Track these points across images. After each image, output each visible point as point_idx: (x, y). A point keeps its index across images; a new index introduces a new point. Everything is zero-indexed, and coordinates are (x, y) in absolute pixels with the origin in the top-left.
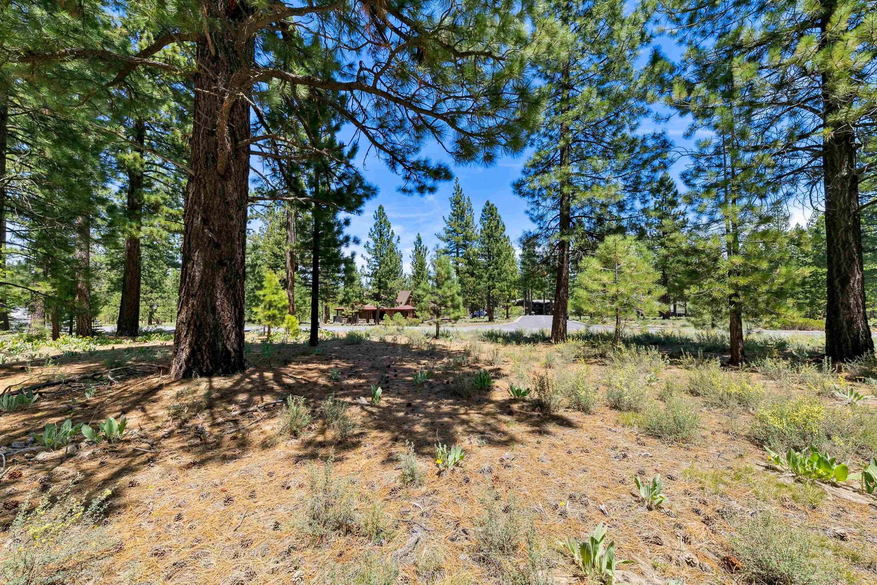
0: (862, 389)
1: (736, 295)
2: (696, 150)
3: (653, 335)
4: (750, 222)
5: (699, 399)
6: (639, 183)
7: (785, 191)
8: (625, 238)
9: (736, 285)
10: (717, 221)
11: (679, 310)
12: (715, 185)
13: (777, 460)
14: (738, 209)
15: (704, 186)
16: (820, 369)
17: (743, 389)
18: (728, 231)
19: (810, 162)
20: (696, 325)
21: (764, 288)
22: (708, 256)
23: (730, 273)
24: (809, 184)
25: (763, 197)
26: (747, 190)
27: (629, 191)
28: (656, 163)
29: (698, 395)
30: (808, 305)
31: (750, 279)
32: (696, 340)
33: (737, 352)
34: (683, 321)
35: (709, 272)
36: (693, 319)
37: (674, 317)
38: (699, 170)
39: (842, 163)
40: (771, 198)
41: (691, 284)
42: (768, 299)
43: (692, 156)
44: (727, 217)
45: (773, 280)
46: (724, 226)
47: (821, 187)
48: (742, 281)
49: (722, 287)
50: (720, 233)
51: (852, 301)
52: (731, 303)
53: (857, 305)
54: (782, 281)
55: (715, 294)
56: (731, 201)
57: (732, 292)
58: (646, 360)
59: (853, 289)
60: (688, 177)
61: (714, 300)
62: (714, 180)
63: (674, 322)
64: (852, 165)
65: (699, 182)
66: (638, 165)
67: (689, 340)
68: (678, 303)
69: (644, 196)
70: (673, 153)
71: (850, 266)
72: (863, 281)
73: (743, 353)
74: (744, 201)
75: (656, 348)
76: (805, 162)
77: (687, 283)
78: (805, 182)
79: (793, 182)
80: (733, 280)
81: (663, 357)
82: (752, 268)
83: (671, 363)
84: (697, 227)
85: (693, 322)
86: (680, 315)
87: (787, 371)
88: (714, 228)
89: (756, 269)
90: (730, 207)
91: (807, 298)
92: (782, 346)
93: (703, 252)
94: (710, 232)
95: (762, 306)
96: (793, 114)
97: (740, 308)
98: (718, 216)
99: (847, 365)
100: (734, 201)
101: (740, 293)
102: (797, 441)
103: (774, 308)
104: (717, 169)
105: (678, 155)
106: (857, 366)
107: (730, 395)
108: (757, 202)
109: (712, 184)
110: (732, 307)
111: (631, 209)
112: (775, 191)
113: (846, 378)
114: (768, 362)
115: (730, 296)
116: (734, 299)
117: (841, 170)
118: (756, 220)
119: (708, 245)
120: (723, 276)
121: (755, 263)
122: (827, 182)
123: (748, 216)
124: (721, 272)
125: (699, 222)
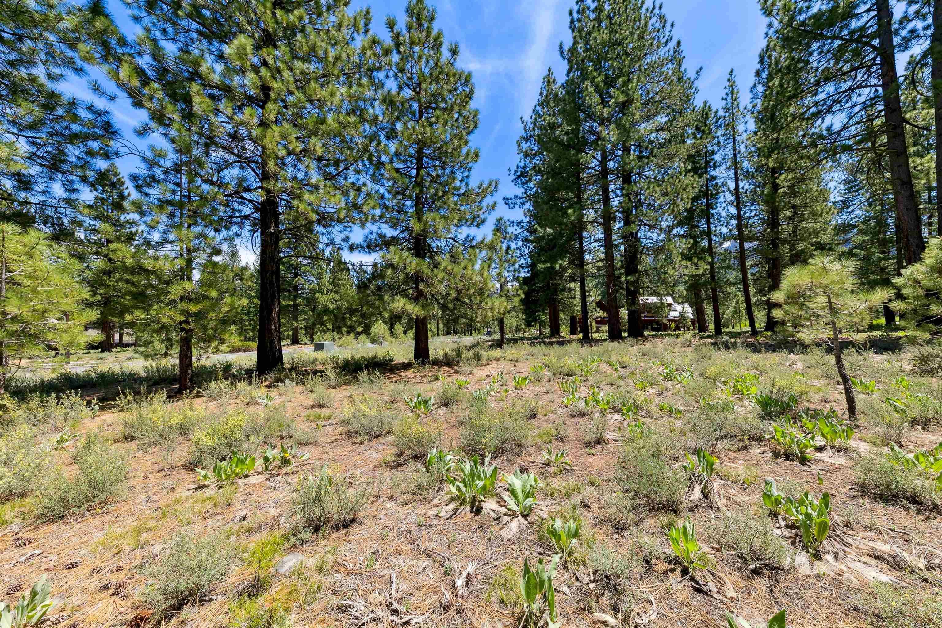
0: (274, 393)
1: (187, 322)
2: (149, 154)
3: (77, 375)
4: (204, 251)
5: (133, 445)
6: (63, 161)
7: (235, 231)
8: (26, 232)
9: (188, 312)
10: (171, 242)
11: (127, 339)
12: (170, 203)
13: (205, 477)
14: (192, 235)
15: (159, 200)
16: (250, 383)
17: (185, 417)
18: (182, 255)
19: (252, 213)
20: (146, 356)
21: (212, 315)
22: (158, 277)
23: (182, 299)
24: (251, 230)
25: (217, 230)
26: (202, 219)
27: (41, 165)
28: (95, 145)
29: (134, 438)
30: (251, 330)
31: (200, 306)
32: (142, 374)
33: (185, 379)
34: (130, 353)
35: (159, 296)
36: (142, 349)
37: (119, 349)
38: (154, 179)
39: (271, 223)
40: (224, 233)
41: (137, 308)
42: (216, 325)
43: (144, 159)
44: (181, 240)
45: (220, 308)
46: (178, 249)
47: (258, 235)
48: (193, 308)
49: (172, 313)
50: (174, 255)
51: (273, 327)
52: (182, 330)
53: (276, 330)
54: (227, 309)
55: (164, 320)
56: (186, 225)
57: (182, 318)
58: (58, 412)
59: (274, 318)
60: (140, 182)
61: (164, 327)
62: (169, 196)
63: (118, 355)
64: (276, 226)
65: (155, 192)
66: (62, 135)
67: (134, 374)
68: (126, 330)
69: (71, 182)
70: (119, 145)
71: (273, 301)
72: (279, 313)
73: (191, 380)
74: (199, 229)
75: (76, 394)
76: (249, 212)
77: (131, 307)
78: (249, 228)
79: (241, 225)
80: (184, 305)
81: (89, 403)
82: (204, 295)
83: (102, 409)
84: (147, 243)
85: (142, 353)
86: (128, 346)
87: (227, 390)
88: (167, 249)
89: (206, 297)
90: (184, 231)
91: (250, 325)
92: (227, 368)
93: (153, 272)
94: (161, 253)
95: (210, 332)
96: (242, 168)
97: (191, 335)
98: (171, 237)
99: (268, 377)
100: (189, 226)
101: (190, 319)
102: (225, 451)
103: (220, 334)
104: (174, 187)
105: (126, 150)
106: (273, 376)
107: (170, 428)
108: (212, 233)
109: (167, 200)
110: (183, 334)
111: (44, 192)
112: (228, 229)
113: (266, 386)
114: (213, 384)
115: (181, 323)
116: (184, 326)
117: (270, 228)
118: (209, 250)
119: (158, 266)
120: (174, 301)
121: (206, 291)
122: (262, 234)
123: (202, 244)
124: (172, 297)
125: (150, 238)
